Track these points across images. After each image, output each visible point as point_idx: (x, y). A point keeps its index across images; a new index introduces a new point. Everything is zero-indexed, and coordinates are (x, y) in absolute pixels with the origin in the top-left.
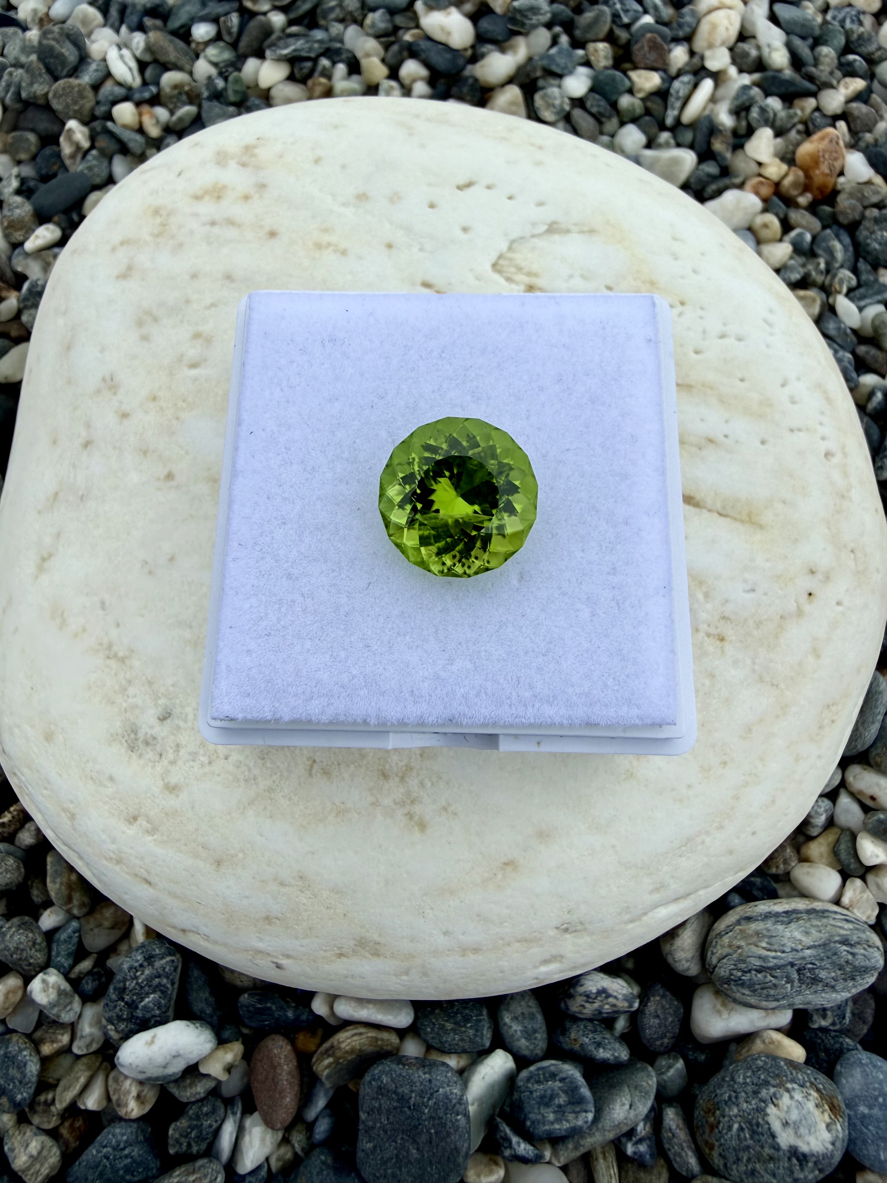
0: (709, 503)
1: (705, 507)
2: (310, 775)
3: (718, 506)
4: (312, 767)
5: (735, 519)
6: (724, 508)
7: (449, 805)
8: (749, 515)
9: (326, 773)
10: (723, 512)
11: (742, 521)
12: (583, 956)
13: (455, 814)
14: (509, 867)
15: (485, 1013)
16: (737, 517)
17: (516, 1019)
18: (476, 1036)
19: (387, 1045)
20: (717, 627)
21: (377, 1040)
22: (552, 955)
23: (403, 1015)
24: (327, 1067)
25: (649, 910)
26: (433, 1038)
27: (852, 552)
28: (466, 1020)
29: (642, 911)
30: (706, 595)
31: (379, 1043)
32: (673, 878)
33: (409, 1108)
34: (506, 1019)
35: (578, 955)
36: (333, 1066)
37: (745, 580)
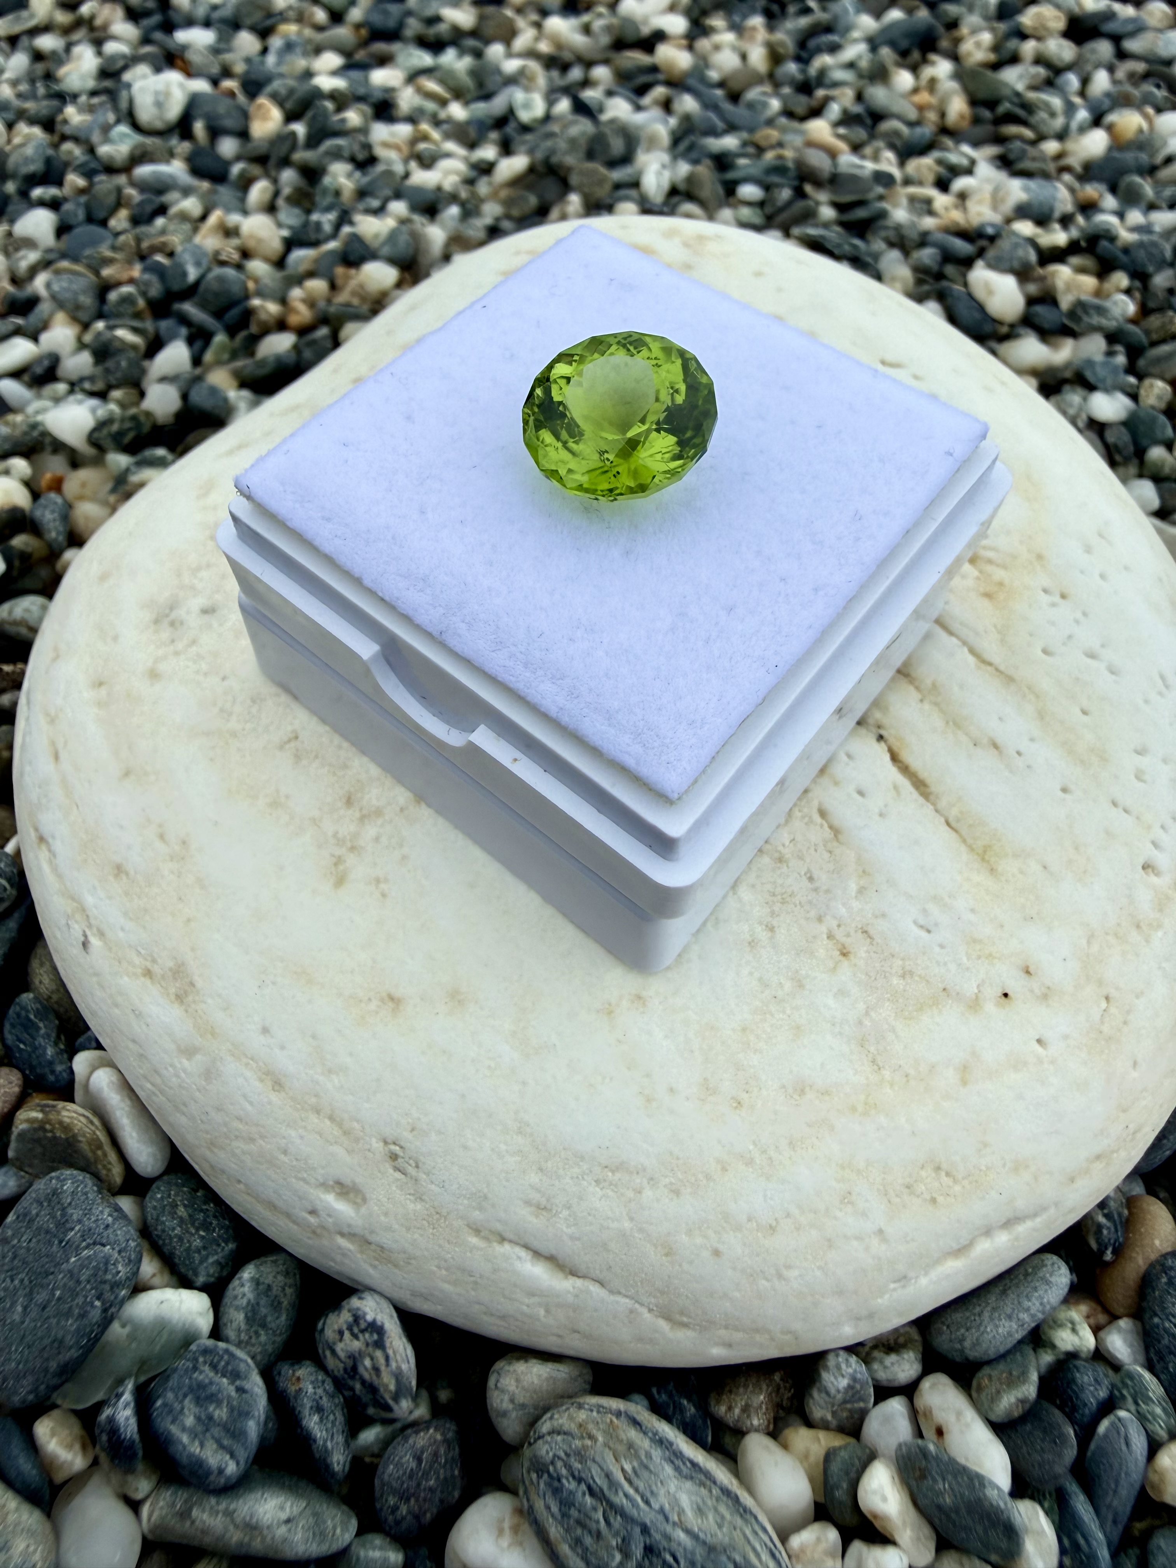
0: (943, 803)
1: (934, 804)
2: (281, 747)
3: (953, 813)
4: (289, 740)
5: (964, 841)
6: (959, 819)
7: (386, 880)
8: (986, 849)
9: (298, 757)
10: (953, 824)
11: (971, 848)
12: (389, 1229)
13: (384, 895)
14: (390, 1004)
15: (231, 1246)
16: (970, 841)
17: (257, 1282)
18: (198, 1251)
19: (104, 1167)
20: (848, 935)
21: (100, 1146)
22: (354, 1184)
23: (150, 1150)
24: (28, 1121)
25: (509, 1235)
26: (155, 1208)
27: (1107, 998)
28: (206, 1226)
29: (499, 1227)
30: (861, 891)
31: (99, 1153)
32: (569, 1208)
33: (61, 1242)
34: (248, 1273)
35: (382, 1218)
36: (36, 1125)
37: (925, 911)
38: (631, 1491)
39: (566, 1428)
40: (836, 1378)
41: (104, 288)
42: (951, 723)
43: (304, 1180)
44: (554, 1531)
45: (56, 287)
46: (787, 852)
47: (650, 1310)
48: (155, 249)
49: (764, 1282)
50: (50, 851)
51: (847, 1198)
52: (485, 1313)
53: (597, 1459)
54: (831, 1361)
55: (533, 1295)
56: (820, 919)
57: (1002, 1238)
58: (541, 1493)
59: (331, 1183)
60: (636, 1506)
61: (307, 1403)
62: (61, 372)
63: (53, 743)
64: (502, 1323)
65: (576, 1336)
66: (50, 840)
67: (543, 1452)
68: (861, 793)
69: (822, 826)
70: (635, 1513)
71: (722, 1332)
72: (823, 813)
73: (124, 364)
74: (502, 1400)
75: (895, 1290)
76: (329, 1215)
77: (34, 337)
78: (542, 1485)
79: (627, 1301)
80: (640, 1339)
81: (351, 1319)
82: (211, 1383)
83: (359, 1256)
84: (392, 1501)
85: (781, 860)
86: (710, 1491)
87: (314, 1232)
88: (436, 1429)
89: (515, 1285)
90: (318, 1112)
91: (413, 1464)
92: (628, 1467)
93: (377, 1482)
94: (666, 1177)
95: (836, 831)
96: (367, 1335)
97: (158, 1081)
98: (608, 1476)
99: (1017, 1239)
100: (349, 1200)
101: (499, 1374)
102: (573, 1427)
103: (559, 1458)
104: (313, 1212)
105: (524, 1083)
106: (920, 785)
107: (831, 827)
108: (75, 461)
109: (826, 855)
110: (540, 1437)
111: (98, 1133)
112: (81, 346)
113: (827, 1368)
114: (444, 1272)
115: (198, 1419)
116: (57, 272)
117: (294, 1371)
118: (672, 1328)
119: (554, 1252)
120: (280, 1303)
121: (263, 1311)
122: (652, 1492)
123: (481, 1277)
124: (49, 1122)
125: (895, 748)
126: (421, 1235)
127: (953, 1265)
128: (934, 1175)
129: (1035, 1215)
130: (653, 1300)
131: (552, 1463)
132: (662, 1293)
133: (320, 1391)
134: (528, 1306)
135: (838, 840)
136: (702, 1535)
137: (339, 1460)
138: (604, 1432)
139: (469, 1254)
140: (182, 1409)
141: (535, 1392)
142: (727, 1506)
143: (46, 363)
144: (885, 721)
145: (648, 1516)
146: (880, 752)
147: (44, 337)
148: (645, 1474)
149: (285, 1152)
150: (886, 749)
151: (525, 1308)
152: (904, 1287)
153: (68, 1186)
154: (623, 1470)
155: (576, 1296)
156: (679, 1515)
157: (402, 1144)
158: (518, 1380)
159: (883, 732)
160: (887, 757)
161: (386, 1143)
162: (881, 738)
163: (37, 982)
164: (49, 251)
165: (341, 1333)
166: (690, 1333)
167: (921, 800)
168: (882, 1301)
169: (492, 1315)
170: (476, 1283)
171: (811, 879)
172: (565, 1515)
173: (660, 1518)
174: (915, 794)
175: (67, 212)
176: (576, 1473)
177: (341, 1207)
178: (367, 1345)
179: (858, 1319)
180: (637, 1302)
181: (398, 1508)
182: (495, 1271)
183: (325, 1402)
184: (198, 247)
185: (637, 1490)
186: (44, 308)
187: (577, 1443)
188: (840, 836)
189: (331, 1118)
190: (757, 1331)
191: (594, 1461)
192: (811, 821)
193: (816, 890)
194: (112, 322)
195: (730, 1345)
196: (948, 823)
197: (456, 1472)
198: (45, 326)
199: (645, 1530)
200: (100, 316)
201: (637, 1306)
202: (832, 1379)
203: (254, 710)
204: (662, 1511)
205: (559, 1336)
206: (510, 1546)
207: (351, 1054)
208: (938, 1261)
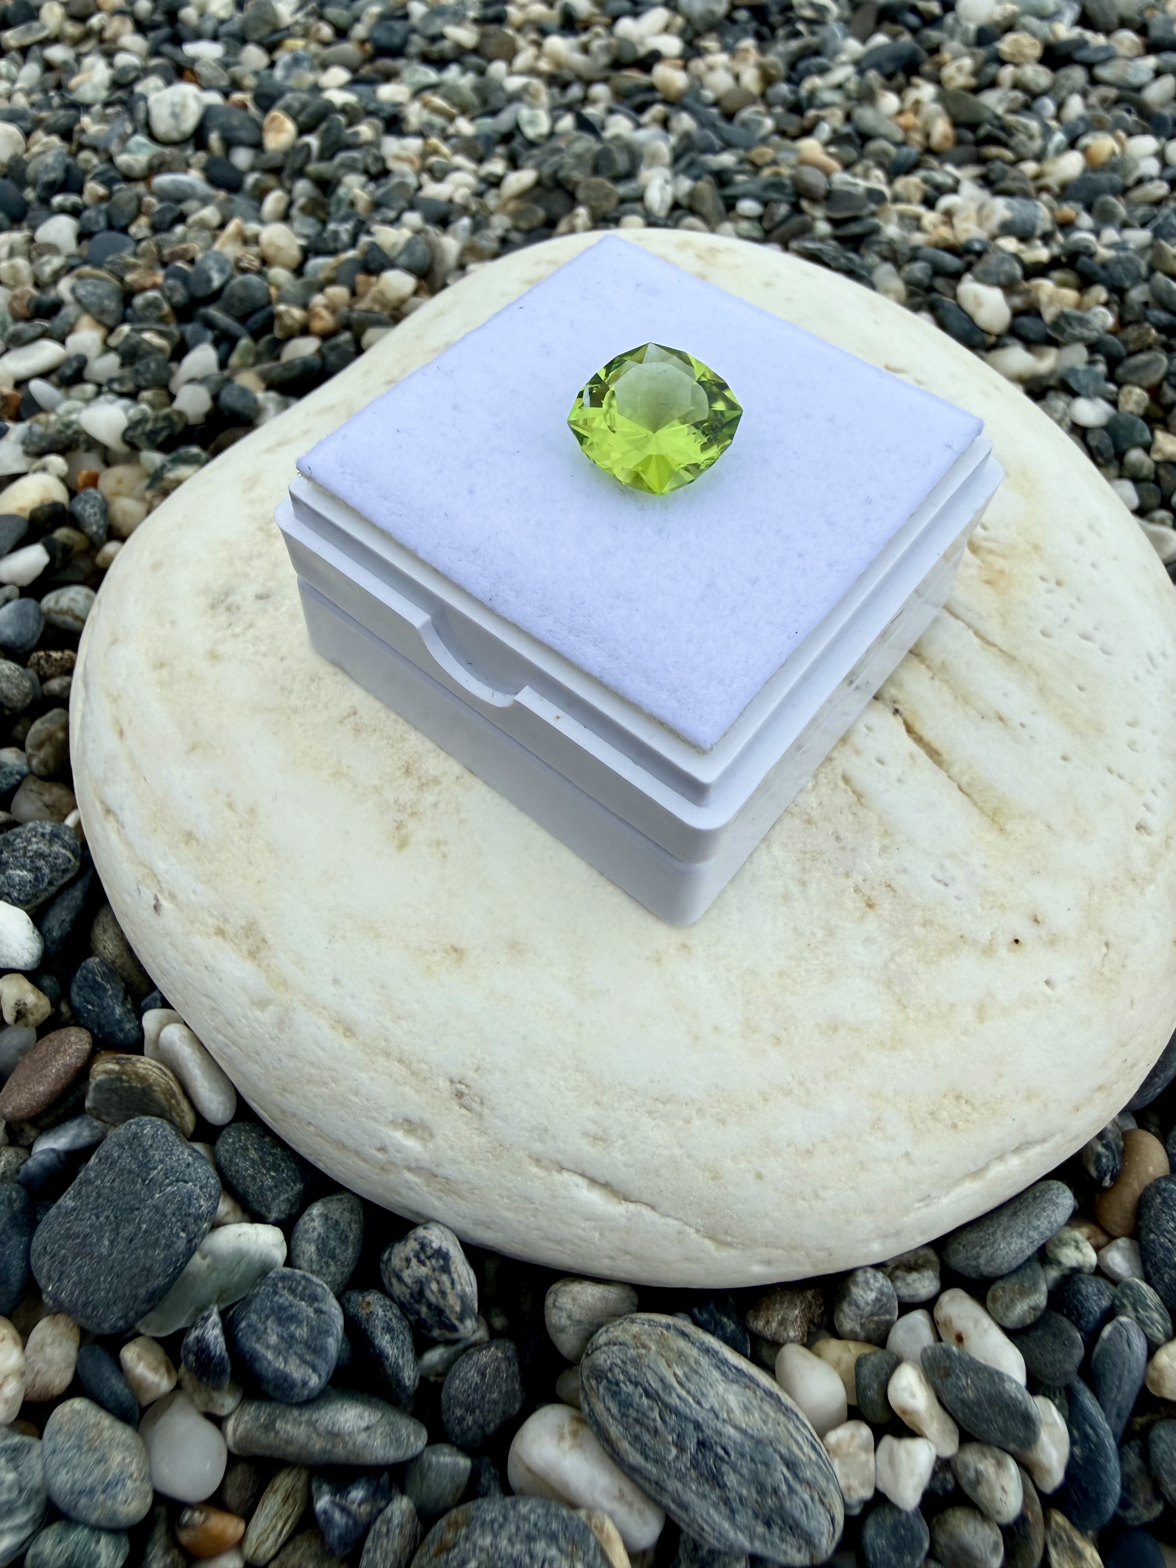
0: (955, 770)
1: (947, 771)
2: (341, 722)
3: (964, 780)
4: (349, 716)
5: (976, 804)
6: (970, 785)
7: (446, 842)
8: (996, 811)
9: (357, 730)
10: (965, 789)
11: (982, 811)
12: (455, 1161)
13: (444, 856)
14: (454, 954)
15: (299, 1186)
16: (980, 804)
17: (326, 1217)
18: (270, 1189)
19: (178, 1115)
20: (873, 889)
21: (173, 1096)
22: (422, 1119)
23: (220, 1099)
24: (106, 1072)
25: (566, 1164)
26: (227, 1151)
27: (1107, 945)
28: (275, 1167)
29: (559, 1157)
30: (884, 849)
31: (173, 1101)
32: (623, 1138)
33: (144, 1181)
34: (316, 1210)
35: (449, 1152)
36: (113, 1076)
37: (942, 867)
38: (683, 1393)
39: (621, 1339)
40: (865, 1292)
41: (127, 295)
42: (960, 699)
43: (375, 1119)
44: (615, 1430)
45: (81, 292)
46: (816, 814)
47: (698, 1231)
48: (176, 256)
49: (802, 1202)
50: (117, 821)
51: (876, 1124)
52: (543, 1238)
53: (652, 1365)
54: (860, 1277)
55: (588, 1219)
56: (847, 875)
57: (1014, 1162)
58: (601, 1397)
59: (400, 1121)
60: (690, 1407)
61: (378, 1325)
62: (87, 374)
63: (117, 721)
64: (557, 1247)
65: (629, 1257)
66: (118, 812)
67: (601, 1361)
68: (880, 761)
69: (846, 791)
70: (687, 1411)
71: (763, 1250)
72: (846, 779)
73: (153, 366)
74: (560, 1317)
75: (919, 1208)
76: (398, 1151)
77: (62, 341)
78: (602, 1390)
79: (676, 1222)
80: (688, 1259)
81: (417, 1247)
82: (291, 1305)
83: (425, 1189)
84: (458, 1412)
85: (809, 821)
86: (755, 1392)
87: (382, 1168)
88: (497, 1348)
89: (573, 1211)
90: (387, 1055)
91: (477, 1379)
92: (679, 1372)
93: (443, 1396)
94: (713, 1107)
95: (859, 796)
96: (433, 1261)
97: (231, 1032)
98: (662, 1380)
99: (1027, 1163)
100: (417, 1137)
101: (556, 1294)
102: (627, 1338)
103: (616, 1365)
104: (382, 1149)
105: (581, 1024)
106: (933, 754)
107: (854, 792)
108: (108, 458)
109: (850, 817)
110: (597, 1348)
111: (171, 1083)
112: (107, 348)
113: (856, 1283)
114: (506, 1200)
115: (281, 1337)
116: (80, 277)
117: (364, 1298)
118: (717, 1248)
119: (609, 1178)
120: (347, 1237)
121: (332, 1243)
122: (702, 1394)
123: (541, 1204)
124: (125, 1073)
125: (910, 721)
126: (485, 1166)
127: (971, 1187)
128: (954, 1102)
129: (1044, 1140)
130: (699, 1221)
131: (610, 1370)
132: (709, 1214)
133: (389, 1314)
134: (584, 1230)
135: (862, 805)
136: (749, 1431)
137: (409, 1376)
138: (657, 1342)
139: (529, 1183)
140: (266, 1329)
141: (590, 1309)
142: (771, 1405)
143: (75, 364)
144: (900, 696)
145: (700, 1415)
146: (896, 725)
147: (70, 340)
148: (696, 1378)
149: (356, 1093)
150: (901, 721)
151: (581, 1232)
152: (927, 1205)
153: (147, 1130)
154: (675, 1374)
155: (629, 1219)
156: (728, 1413)
157: (468, 1082)
158: (574, 1299)
159: (898, 706)
160: (903, 729)
161: (452, 1082)
162: (896, 711)
163: (101, 947)
164: (70, 256)
165: (408, 1260)
166: (733, 1252)
167: (935, 767)
168: (909, 1219)
169: (549, 1240)
170: (536, 1209)
171: (838, 839)
172: (624, 1415)
173: (711, 1415)
174: (930, 762)
175: (89, 219)
176: (633, 1379)
177: (411, 1144)
178: (434, 1270)
179: (886, 1236)
180: (686, 1223)
181: (464, 1419)
182: (554, 1197)
183: (394, 1323)
184: (218, 253)
185: (689, 1392)
186: (70, 311)
187: (632, 1352)
188: (863, 800)
189: (400, 1061)
190: (795, 1248)
191: (649, 1367)
192: (836, 786)
193: (843, 848)
194: (138, 326)
195: (769, 1263)
196: (960, 789)
197: (517, 1387)
198: (71, 329)
199: (698, 1426)
200: (124, 320)
201: (686, 1227)
202: (862, 1292)
203: (313, 688)
204: (712, 1410)
205: (612, 1258)
206: (571, 1447)
207: (418, 1002)
208: (957, 1183)
